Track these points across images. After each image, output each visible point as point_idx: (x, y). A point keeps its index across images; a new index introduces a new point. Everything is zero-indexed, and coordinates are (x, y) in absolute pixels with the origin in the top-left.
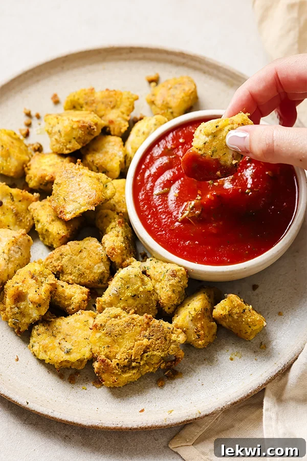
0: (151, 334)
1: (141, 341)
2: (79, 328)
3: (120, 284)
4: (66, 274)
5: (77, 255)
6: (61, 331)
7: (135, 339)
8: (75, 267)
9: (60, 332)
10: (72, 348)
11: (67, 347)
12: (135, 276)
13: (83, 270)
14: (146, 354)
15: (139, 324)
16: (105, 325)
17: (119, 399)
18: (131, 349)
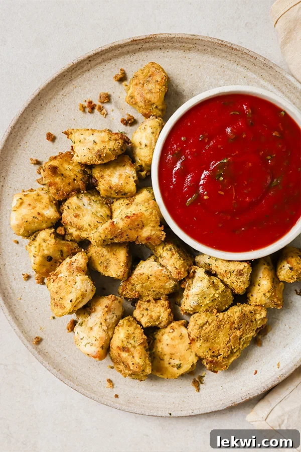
0: (240, 325)
1: (234, 334)
2: (179, 343)
3: (197, 298)
4: (144, 296)
5: (147, 282)
6: (166, 353)
7: (229, 335)
8: (150, 291)
9: (165, 355)
10: (181, 362)
11: (176, 363)
12: (207, 288)
13: (158, 290)
14: (242, 340)
15: (227, 323)
16: (200, 336)
17: (234, 370)
18: (229, 342)
